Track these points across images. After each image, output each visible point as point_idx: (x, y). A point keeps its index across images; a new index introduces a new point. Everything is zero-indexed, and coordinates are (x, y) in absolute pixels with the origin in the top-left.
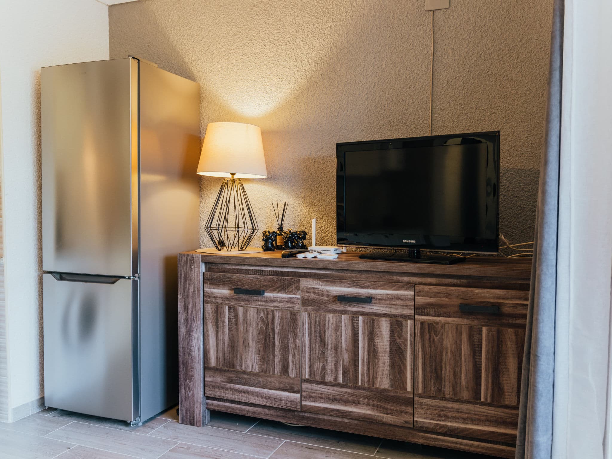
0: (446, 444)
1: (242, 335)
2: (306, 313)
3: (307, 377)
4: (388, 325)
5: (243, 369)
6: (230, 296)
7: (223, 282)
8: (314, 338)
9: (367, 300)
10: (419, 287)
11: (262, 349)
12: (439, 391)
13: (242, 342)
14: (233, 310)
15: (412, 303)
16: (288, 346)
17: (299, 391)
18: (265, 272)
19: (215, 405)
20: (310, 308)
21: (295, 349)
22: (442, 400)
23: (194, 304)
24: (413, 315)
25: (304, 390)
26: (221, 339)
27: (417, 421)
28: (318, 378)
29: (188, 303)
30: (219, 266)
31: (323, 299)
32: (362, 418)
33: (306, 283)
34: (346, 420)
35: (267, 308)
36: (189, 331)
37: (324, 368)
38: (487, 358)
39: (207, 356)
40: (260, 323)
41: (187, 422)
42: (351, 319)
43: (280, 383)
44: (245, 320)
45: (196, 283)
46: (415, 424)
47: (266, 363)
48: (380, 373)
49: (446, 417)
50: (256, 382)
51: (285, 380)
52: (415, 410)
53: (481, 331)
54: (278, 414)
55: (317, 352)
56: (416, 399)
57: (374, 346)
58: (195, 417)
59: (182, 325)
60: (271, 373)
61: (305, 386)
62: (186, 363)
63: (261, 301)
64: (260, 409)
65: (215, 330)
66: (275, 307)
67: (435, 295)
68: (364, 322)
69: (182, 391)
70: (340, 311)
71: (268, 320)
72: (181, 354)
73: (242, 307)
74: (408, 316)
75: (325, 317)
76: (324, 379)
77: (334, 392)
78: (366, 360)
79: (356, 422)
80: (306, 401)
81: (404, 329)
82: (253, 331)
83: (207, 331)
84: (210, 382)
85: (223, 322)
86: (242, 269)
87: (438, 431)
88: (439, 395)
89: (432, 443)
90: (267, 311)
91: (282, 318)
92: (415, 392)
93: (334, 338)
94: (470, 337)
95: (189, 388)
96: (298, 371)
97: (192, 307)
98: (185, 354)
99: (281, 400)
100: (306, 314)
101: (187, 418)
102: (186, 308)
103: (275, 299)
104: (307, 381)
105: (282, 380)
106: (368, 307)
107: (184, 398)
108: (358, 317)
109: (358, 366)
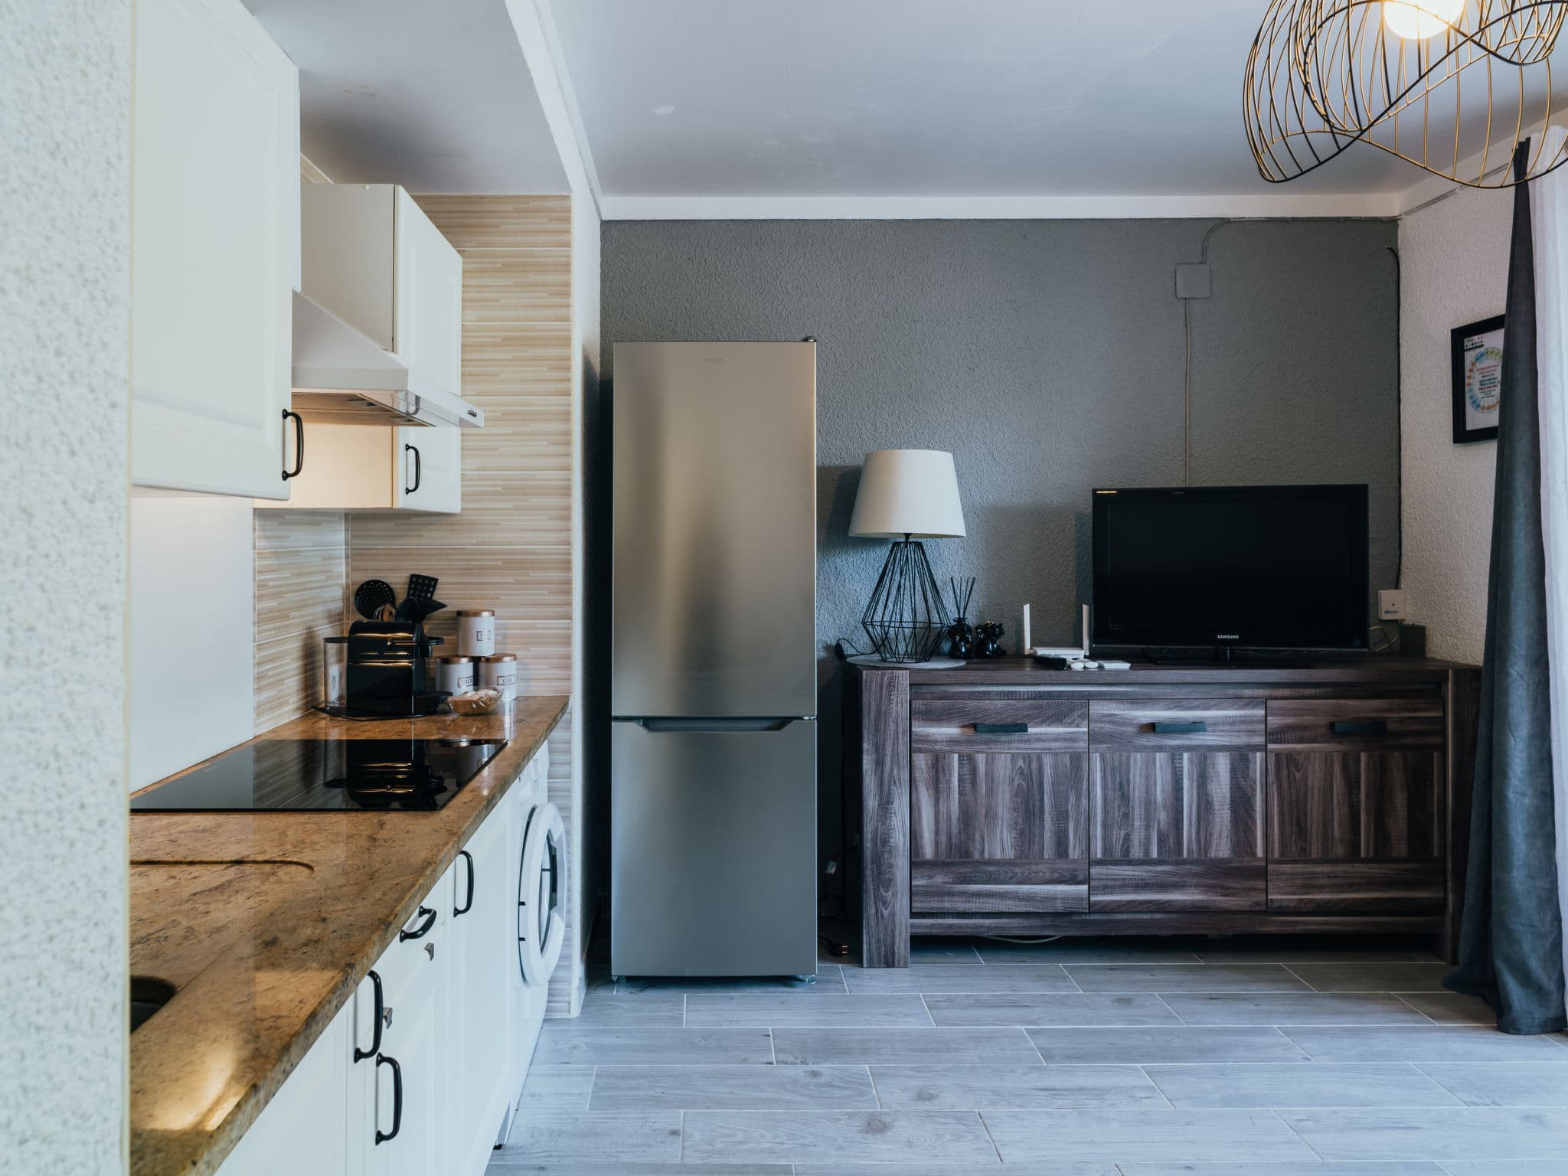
0: (1309, 927)
1: (984, 801)
2: (1098, 754)
3: (1099, 856)
4: (1228, 761)
5: (986, 856)
6: (962, 738)
7: (948, 714)
8: (1110, 793)
9: (1196, 726)
10: (1271, 703)
11: (1020, 820)
12: (1304, 850)
13: (984, 812)
14: (968, 760)
15: (1263, 726)
16: (1067, 810)
17: (1087, 880)
18: (1020, 694)
19: (927, 927)
20: (1104, 746)
21: (1078, 813)
22: (1308, 863)
23: (895, 755)
24: (1264, 743)
25: (1094, 877)
26: (945, 811)
27: (1272, 900)
28: (1118, 856)
29: (884, 755)
30: (934, 689)
31: (1125, 731)
32: (1190, 908)
33: (1097, 708)
34: (1158, 916)
35: (1029, 752)
36: (885, 804)
37: (1127, 838)
38: (1367, 796)
39: (917, 844)
40: (1017, 778)
41: (880, 964)
42: (1170, 757)
43: (1053, 871)
44: (990, 775)
45: (900, 720)
46: (1269, 903)
47: (1027, 842)
48: (1216, 835)
49: (1314, 886)
50: (1011, 875)
51: (1063, 865)
52: (1269, 884)
53: (1358, 759)
54: (1043, 923)
55: (1116, 814)
56: (1271, 867)
57: (1207, 795)
58: (896, 951)
59: (871, 795)
60: (1037, 857)
61: (1095, 871)
62: (877, 860)
63: (1019, 741)
64: (1010, 920)
65: (932, 797)
66: (1044, 749)
67: (1295, 712)
68: (1191, 761)
69: (870, 910)
70: (1153, 747)
71: (1031, 770)
72: (868, 845)
73: (984, 755)
74: (1257, 745)
75: (1128, 758)
76: (1128, 856)
77: (1144, 874)
78: (1194, 819)
79: (1174, 916)
80: (1097, 894)
81: (1251, 766)
82: (1004, 793)
83: (918, 800)
84: (922, 886)
85: (949, 782)
86: (978, 692)
87: (1303, 910)
88: (1304, 857)
89: (1289, 929)
90: (1029, 757)
91: (1055, 767)
92: (1269, 856)
93: (1143, 790)
94: (1345, 767)
95: (884, 903)
96: (1084, 848)
97: (892, 761)
98: (876, 844)
99: (1055, 899)
100: (1096, 759)
101: (880, 957)
102: (879, 763)
103: (1043, 737)
104: (1100, 862)
105: (1057, 866)
106: (1198, 737)
107: (873, 922)
108: (1182, 755)
109: (1182, 829)
